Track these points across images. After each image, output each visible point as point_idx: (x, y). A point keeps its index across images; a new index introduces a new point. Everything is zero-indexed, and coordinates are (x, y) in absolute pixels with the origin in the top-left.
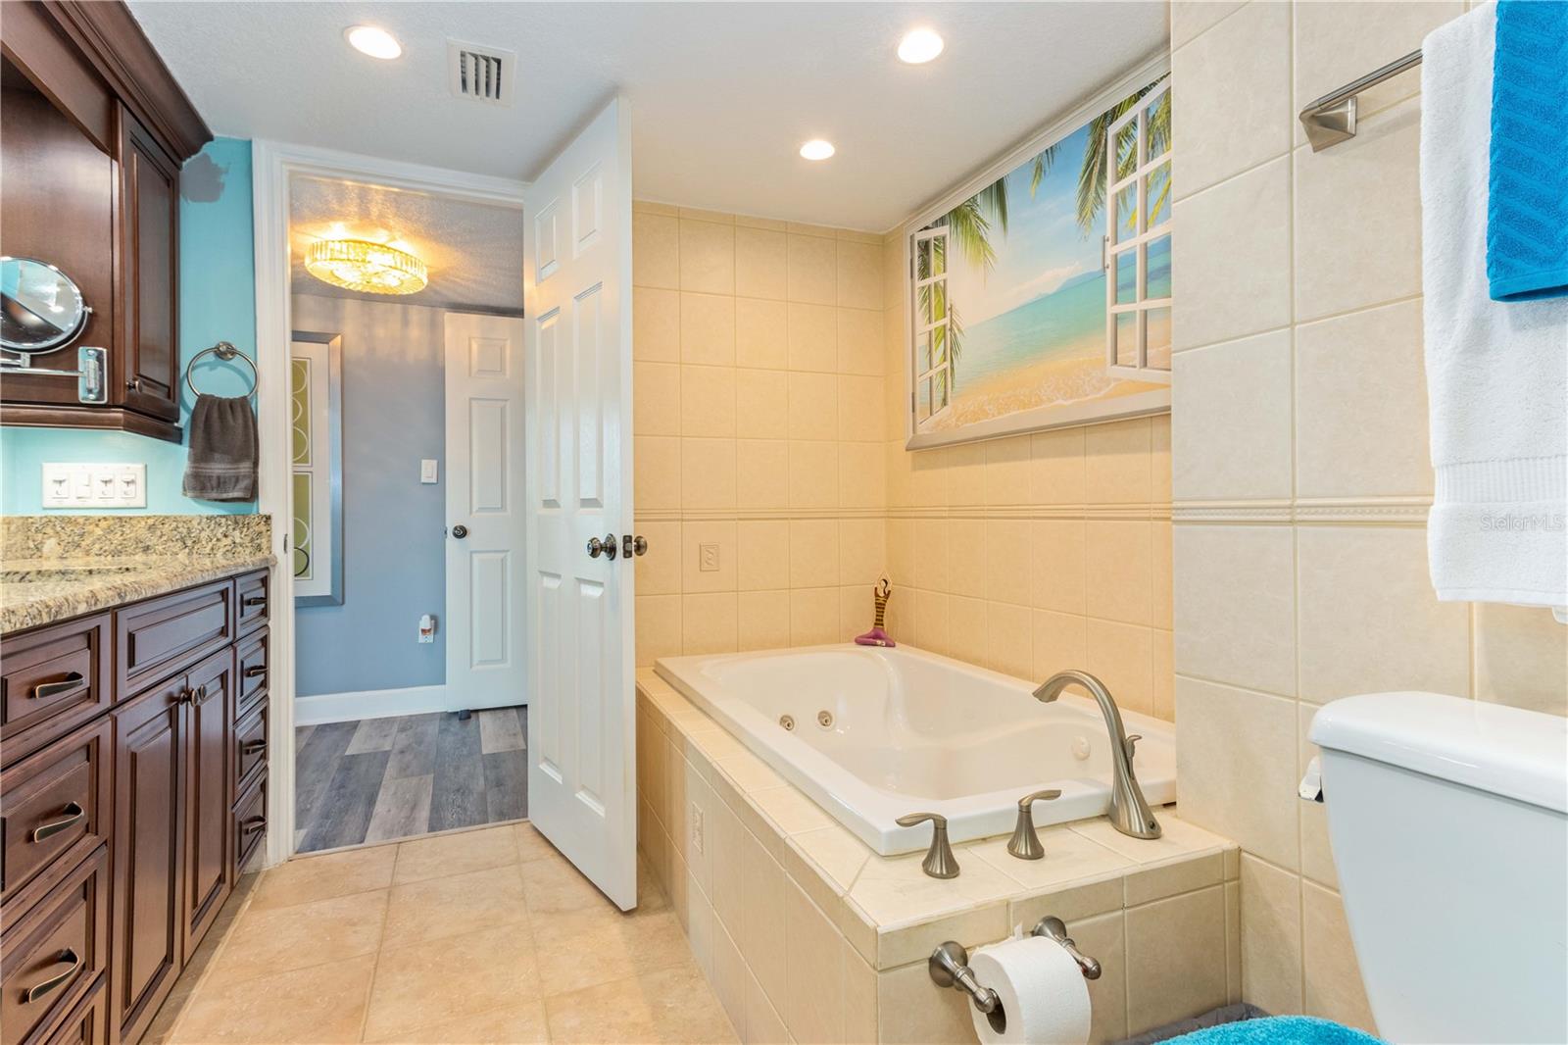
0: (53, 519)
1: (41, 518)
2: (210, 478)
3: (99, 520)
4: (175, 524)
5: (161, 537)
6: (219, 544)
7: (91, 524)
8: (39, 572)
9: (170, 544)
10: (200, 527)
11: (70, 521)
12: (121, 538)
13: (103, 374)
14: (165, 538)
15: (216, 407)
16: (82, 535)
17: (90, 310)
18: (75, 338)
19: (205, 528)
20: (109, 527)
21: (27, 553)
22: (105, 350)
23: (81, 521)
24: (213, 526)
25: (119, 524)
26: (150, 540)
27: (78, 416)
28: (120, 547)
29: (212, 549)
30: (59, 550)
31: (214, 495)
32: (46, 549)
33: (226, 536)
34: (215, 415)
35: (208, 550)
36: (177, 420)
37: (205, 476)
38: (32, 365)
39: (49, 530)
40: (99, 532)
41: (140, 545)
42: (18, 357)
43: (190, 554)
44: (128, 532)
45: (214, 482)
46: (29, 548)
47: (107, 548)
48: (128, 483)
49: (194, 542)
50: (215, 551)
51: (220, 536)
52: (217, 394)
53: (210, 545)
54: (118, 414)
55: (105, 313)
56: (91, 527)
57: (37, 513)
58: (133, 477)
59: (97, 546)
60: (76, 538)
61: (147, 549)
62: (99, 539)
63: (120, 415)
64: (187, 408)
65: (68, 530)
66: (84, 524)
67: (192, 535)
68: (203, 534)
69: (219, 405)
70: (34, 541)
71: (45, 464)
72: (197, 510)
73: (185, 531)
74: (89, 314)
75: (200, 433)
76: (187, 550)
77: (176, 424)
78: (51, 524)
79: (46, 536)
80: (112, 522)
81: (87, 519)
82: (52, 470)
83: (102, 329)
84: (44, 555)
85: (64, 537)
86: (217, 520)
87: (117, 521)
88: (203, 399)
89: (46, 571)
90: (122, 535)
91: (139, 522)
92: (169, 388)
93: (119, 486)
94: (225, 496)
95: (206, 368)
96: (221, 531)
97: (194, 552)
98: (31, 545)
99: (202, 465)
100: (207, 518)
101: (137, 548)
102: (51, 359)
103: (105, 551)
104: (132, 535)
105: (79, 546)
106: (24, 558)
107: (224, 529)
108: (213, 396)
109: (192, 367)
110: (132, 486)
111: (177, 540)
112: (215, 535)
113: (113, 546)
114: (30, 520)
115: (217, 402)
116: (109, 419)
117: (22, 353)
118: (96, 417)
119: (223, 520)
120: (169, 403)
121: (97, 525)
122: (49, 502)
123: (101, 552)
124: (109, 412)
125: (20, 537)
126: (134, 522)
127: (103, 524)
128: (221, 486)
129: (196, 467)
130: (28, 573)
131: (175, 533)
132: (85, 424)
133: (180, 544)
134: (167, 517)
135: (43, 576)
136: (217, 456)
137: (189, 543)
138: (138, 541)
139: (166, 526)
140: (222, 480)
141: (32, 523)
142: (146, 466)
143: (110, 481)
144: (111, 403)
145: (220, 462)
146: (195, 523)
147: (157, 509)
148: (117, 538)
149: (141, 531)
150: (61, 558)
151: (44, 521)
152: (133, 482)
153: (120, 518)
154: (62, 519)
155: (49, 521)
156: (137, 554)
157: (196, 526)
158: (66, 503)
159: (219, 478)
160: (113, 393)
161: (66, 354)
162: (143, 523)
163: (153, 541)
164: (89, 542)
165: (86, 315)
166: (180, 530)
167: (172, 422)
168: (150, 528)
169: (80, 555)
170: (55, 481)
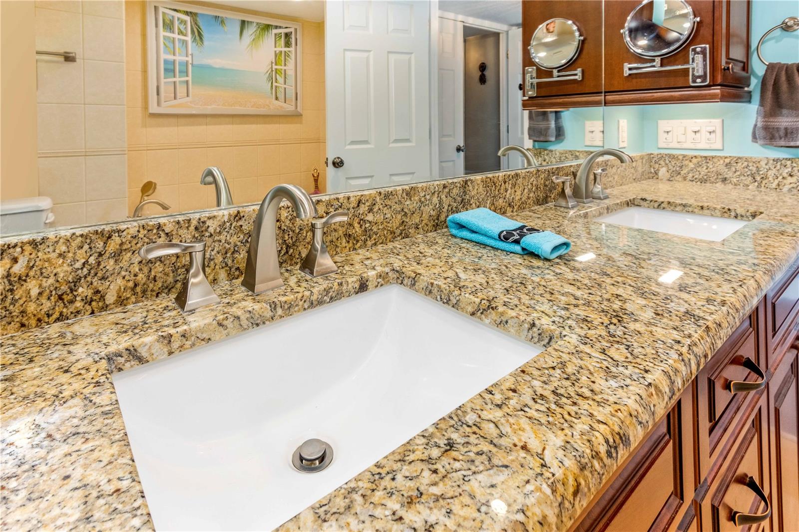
0: (664, 156)
1: (658, 155)
2: (778, 129)
3: (692, 158)
4: (746, 163)
5: (735, 172)
6: (785, 181)
7: (686, 160)
8: (669, 203)
9: (742, 178)
10: (767, 167)
11: (673, 157)
12: (707, 171)
13: (706, 64)
14: (738, 173)
15: (783, 73)
16: (681, 167)
17: (698, 19)
18: (688, 42)
19: (772, 168)
20: (698, 163)
21: (651, 175)
22: (707, 46)
23: (681, 157)
24: (778, 167)
25: (705, 161)
26: (727, 174)
27: (689, 95)
28: (705, 177)
29: (779, 185)
30: (668, 175)
31: (782, 143)
32: (660, 174)
33: (791, 176)
34: (783, 78)
35: (774, 185)
36: (748, 86)
37: (773, 128)
38: (662, 65)
39: (662, 162)
40: (691, 165)
41: (720, 177)
42: (654, 61)
43: (759, 186)
44: (711, 167)
45: (782, 133)
46: (651, 173)
47: (697, 176)
48: (710, 132)
49: (763, 178)
50: (781, 187)
51: (785, 175)
52: (784, 61)
53: (776, 182)
54: (717, 91)
55: (708, 20)
56: (687, 162)
57: (656, 152)
58: (714, 128)
59: (691, 175)
60: (678, 169)
61: (724, 180)
62: (692, 170)
63: (718, 91)
64: (756, 76)
65: (673, 163)
66: (683, 160)
67: (761, 173)
68: (770, 173)
69: (787, 70)
70: (654, 168)
71: (659, 121)
72: (763, 153)
73: (754, 169)
74: (698, 23)
75: (769, 94)
76: (756, 184)
77: (746, 89)
78: (663, 159)
79: (660, 166)
80: (700, 159)
81: (684, 156)
82: (664, 125)
83: (706, 32)
84: (660, 178)
85: (671, 167)
86: (783, 162)
87: (703, 159)
88: (771, 67)
89: (673, 202)
90: (707, 169)
91: (719, 160)
92: (744, 63)
93: (704, 135)
94: (792, 144)
95: (773, 41)
96: (786, 171)
97: (763, 185)
98: (652, 170)
99: (771, 120)
100: (774, 160)
101: (717, 178)
102: (672, 59)
103: (696, 179)
104: (714, 169)
105: (679, 174)
106: (649, 178)
107: (790, 170)
108: (780, 63)
109: (761, 41)
110: (713, 135)
111: (748, 175)
112: (781, 175)
113: (701, 175)
114: (652, 156)
115: (785, 66)
116: (710, 95)
117: (656, 58)
118: (701, 94)
119: (789, 163)
120: (744, 74)
121: (691, 161)
122: (661, 145)
123: (694, 179)
124: (710, 90)
125: (647, 166)
126: (715, 160)
127: (694, 160)
128: (789, 136)
129: (766, 121)
130: (662, 202)
131: (746, 170)
132: (693, 100)
133: (750, 178)
134: (739, 158)
135: (671, 205)
136: (785, 111)
137: (758, 178)
138: (718, 174)
139: (739, 164)
140: (789, 131)
141: (653, 157)
142: (723, 120)
143: (698, 131)
144: (712, 84)
145: (787, 117)
146: (763, 163)
147: (731, 152)
148: (704, 171)
149: (720, 166)
150: (669, 180)
151: (659, 156)
152: (714, 131)
153: (706, 157)
154: (670, 156)
155: (661, 157)
156: (717, 182)
157: (764, 166)
158: (671, 146)
159: (786, 129)
160: (713, 76)
161: (681, 52)
162: (722, 162)
163: (729, 174)
164: (685, 172)
165: (696, 24)
166: (750, 168)
167: (743, 88)
168: (727, 165)
169: (680, 180)
170: (665, 132)
